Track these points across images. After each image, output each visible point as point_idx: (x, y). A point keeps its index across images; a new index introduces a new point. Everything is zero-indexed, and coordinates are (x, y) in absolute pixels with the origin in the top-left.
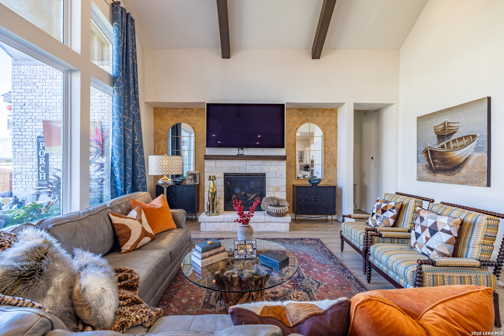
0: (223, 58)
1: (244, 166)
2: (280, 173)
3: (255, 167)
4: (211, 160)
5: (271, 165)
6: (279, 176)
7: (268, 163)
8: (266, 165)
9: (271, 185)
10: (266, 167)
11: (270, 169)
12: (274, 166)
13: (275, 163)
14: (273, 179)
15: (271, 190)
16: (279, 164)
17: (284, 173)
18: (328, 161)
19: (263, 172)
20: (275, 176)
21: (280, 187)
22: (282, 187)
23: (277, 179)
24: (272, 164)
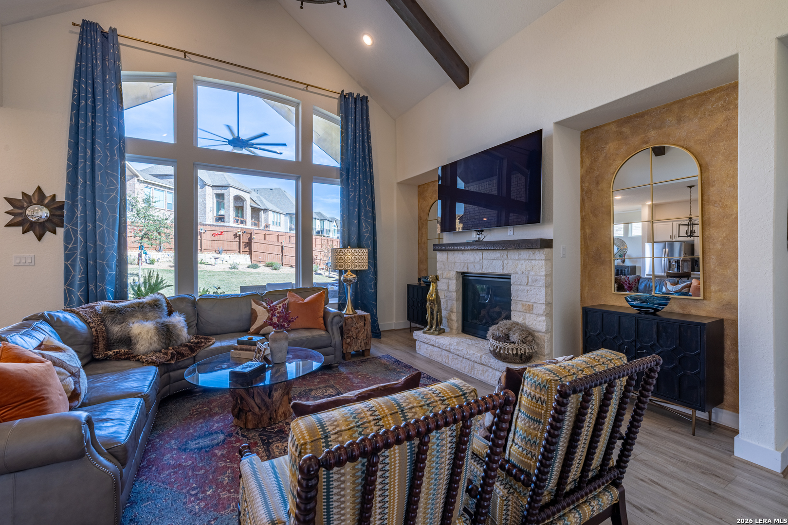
0: (460, 88)
1: (480, 260)
2: (534, 275)
3: (494, 261)
4: (443, 252)
5: (519, 259)
6: (533, 282)
7: (514, 255)
8: (511, 259)
9: (519, 299)
10: (510, 262)
11: (517, 266)
12: (523, 261)
13: (525, 254)
14: (522, 287)
15: (518, 309)
16: (532, 257)
17: (541, 276)
18: (719, 246)
19: (506, 271)
20: (525, 281)
21: (535, 305)
22: (539, 305)
23: (529, 288)
24: (521, 256)
